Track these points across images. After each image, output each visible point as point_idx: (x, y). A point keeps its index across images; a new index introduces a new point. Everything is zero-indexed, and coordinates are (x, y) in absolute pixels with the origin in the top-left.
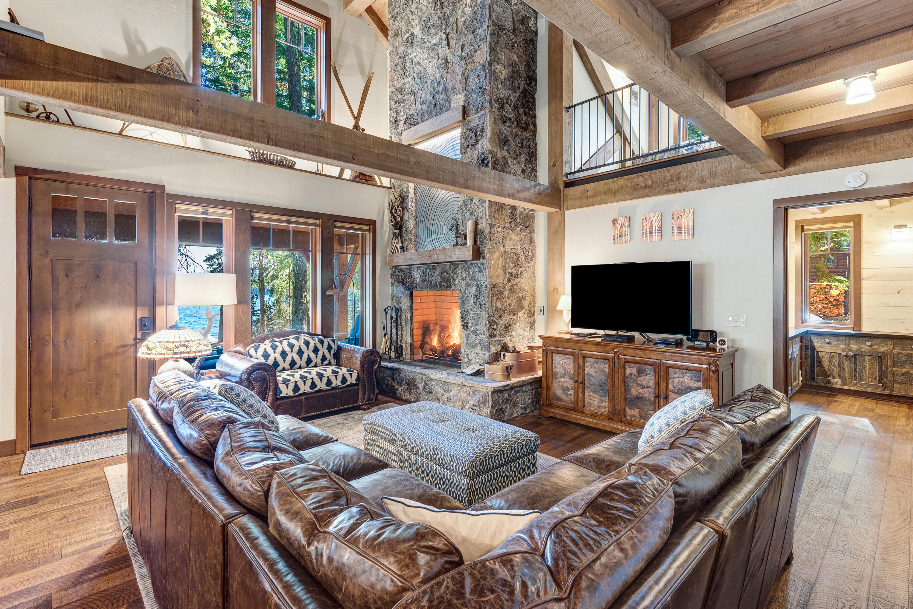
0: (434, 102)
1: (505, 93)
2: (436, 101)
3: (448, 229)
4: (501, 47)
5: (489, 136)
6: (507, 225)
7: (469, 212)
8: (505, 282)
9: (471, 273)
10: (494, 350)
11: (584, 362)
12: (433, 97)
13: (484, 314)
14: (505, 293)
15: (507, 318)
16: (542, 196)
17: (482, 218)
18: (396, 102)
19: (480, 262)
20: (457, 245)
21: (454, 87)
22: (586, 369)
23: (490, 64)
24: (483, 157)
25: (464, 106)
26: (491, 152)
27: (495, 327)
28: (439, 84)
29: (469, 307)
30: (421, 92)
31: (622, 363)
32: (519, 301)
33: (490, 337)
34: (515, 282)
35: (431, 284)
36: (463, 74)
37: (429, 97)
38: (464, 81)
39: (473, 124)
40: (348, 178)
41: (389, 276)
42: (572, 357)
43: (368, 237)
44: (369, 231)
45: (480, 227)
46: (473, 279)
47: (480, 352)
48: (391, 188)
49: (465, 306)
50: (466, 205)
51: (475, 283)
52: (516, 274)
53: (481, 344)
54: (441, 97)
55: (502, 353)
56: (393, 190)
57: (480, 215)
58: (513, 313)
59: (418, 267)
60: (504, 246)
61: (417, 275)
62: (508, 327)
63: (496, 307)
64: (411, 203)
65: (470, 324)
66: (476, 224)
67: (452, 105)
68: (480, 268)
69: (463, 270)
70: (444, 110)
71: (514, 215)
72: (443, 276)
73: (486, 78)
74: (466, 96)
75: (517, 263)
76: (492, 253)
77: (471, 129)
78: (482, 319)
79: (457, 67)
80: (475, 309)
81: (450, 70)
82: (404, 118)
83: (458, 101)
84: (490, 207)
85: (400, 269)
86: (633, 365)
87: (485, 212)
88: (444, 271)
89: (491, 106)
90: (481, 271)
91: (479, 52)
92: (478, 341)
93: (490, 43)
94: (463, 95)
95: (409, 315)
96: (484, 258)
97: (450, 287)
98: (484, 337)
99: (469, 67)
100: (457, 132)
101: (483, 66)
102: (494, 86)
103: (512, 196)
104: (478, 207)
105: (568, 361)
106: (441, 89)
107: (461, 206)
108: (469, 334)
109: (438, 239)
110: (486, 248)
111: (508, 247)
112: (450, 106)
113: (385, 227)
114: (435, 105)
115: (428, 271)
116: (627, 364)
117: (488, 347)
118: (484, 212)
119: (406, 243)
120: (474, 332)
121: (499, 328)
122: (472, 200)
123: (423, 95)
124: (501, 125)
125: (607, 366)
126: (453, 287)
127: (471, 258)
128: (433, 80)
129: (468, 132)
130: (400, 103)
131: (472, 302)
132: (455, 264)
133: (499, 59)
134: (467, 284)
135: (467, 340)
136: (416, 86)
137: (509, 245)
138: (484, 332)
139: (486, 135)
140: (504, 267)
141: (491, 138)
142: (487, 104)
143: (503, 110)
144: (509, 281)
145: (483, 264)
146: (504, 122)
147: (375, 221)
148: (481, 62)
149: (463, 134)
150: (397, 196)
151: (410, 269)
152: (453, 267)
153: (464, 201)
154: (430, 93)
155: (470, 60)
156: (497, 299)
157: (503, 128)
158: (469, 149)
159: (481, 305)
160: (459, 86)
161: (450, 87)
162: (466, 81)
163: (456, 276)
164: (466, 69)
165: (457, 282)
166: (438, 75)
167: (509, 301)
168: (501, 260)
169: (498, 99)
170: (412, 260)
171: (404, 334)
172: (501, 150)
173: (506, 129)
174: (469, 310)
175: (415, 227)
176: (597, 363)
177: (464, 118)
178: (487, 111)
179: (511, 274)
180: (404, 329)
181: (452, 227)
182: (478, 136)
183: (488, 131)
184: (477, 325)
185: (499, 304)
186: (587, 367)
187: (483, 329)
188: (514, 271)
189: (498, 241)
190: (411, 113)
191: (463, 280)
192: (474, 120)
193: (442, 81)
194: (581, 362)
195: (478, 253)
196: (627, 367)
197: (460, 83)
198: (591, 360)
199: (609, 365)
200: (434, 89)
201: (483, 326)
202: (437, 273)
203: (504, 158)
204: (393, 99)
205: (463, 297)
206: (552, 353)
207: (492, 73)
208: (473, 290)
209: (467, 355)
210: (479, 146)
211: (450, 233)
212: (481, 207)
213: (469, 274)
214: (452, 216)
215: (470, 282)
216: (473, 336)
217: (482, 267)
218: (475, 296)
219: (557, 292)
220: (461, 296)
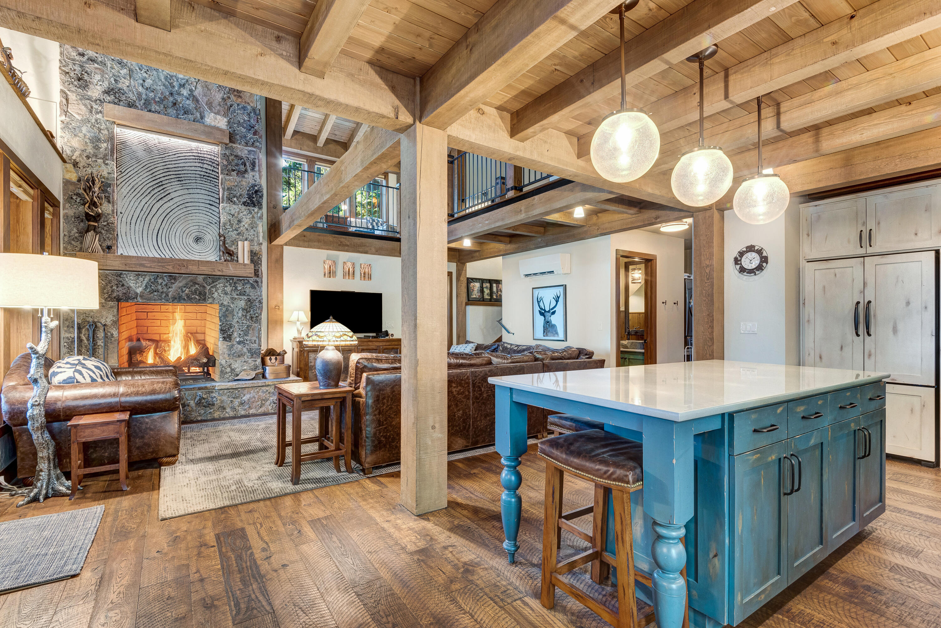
2: (176, 100)
3: (191, 240)
7: (233, 232)
9: (239, 288)
12: (171, 94)
17: (251, 240)
19: (251, 280)
21: (209, 104)
24: (256, 188)
25: (228, 131)
29: (235, 320)
35: (165, 295)
36: (224, 99)
37: (161, 89)
38: (226, 107)
39: (240, 154)
45: (252, 248)
46: (242, 293)
47: (250, 361)
49: (228, 319)
50: (231, 225)
51: (246, 298)
53: (251, 352)
54: (186, 103)
59: (137, 275)
61: (137, 285)
65: (235, 334)
66: (250, 245)
67: (207, 120)
68: (252, 284)
69: (227, 284)
70: (191, 117)
72: (193, 288)
73: (258, 122)
74: (229, 122)
77: (237, 157)
78: (253, 330)
80: (245, 322)
81: (202, 83)
82: (104, 85)
83: (218, 121)
87: (257, 237)
88: (191, 283)
89: (263, 148)
90: (253, 287)
92: (245, 350)
94: (226, 119)
96: (258, 277)
97: (204, 300)
98: (255, 346)
99: (233, 98)
104: (247, 229)
106: (185, 92)
108: (233, 345)
109: (169, 246)
110: (260, 268)
112: (202, 117)
114: (174, 104)
115: (160, 281)
120: (239, 343)
122: (240, 221)
123: (150, 81)
126: (210, 300)
127: (252, 276)
129: (234, 158)
131: (240, 315)
132: (213, 278)
134: (231, 298)
135: (229, 351)
138: (255, 341)
145: (257, 282)
149: (225, 157)
151: (118, 275)
152: (210, 281)
153: (230, 221)
154: (164, 86)
158: (234, 173)
159: (252, 318)
160: (218, 109)
161: (203, 99)
162: (229, 108)
163: (214, 290)
164: (229, 98)
165: (216, 295)
166: (181, 77)
170: (147, 267)
174: (234, 323)
177: (230, 142)
178: (259, 151)
181: (197, 239)
182: (248, 167)
184: (246, 335)
187: (256, 338)
190: (119, 86)
191: (226, 294)
193: (188, 86)
197: (219, 105)
200: (172, 86)
201: (254, 336)
205: (227, 310)
208: (242, 304)
209: (230, 366)
210: (249, 176)
211: (194, 245)
212: (252, 231)
213: (236, 288)
214: (197, 227)
215: (236, 297)
216: (240, 347)
217: (255, 284)
218: (243, 309)
219: (279, 309)
220: (224, 309)
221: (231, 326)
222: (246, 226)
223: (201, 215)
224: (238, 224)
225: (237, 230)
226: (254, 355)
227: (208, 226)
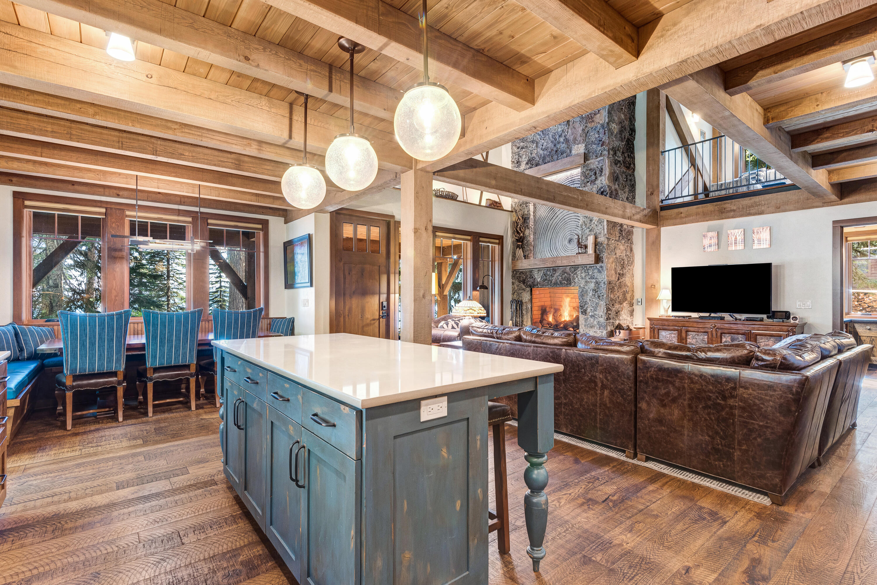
0: (555, 149)
1: (617, 143)
2: (557, 148)
3: (566, 242)
4: (615, 111)
5: (607, 175)
6: (617, 238)
7: (588, 230)
8: (616, 280)
9: (590, 273)
10: (609, 329)
11: (686, 335)
12: (555, 145)
13: (602, 302)
14: (616, 288)
15: (617, 306)
16: (647, 217)
17: (600, 233)
18: (518, 148)
19: (598, 266)
20: (579, 253)
21: (575, 139)
22: (688, 340)
23: (608, 124)
24: (602, 190)
25: (585, 153)
26: (609, 186)
27: (610, 312)
28: (560, 136)
29: (588, 299)
30: (543, 141)
31: (719, 334)
32: (624, 294)
33: (607, 319)
34: (622, 280)
35: (551, 282)
36: (583, 130)
37: (550, 145)
38: (584, 135)
39: (592, 167)
40: (484, 205)
41: (511, 277)
42: (676, 332)
43: (497, 247)
44: (499, 244)
45: (599, 240)
46: (592, 278)
47: (598, 331)
48: (512, 212)
49: (584, 298)
50: (586, 225)
51: (594, 280)
52: (623, 274)
53: (599, 325)
54: (563, 146)
55: (617, 331)
56: (514, 213)
57: (598, 231)
58: (621, 303)
59: (539, 270)
60: (616, 254)
61: (538, 277)
62: (617, 313)
63: (611, 298)
64: (531, 223)
65: (589, 310)
66: (596, 238)
67: (573, 152)
68: (599, 270)
69: (583, 271)
70: (565, 155)
71: (622, 231)
72: (564, 276)
73: (605, 134)
74: (586, 146)
75: (623, 267)
76: (608, 258)
77: (590, 170)
78: (600, 307)
79: (577, 125)
80: (594, 300)
81: (571, 127)
82: (526, 160)
83: (579, 149)
84: (608, 226)
85: (522, 272)
86: (728, 335)
87: (604, 229)
88: (564, 272)
89: (609, 154)
90: (600, 272)
91: (599, 115)
92: (595, 323)
93: (609, 109)
94: (584, 145)
95: (529, 306)
96: (602, 263)
97: (570, 284)
98: (602, 320)
99: (589, 125)
100: (577, 172)
101: (602, 126)
102: (611, 139)
103: (630, 218)
104: (596, 225)
105: (673, 335)
106: (562, 140)
107: (582, 225)
108: (588, 318)
109: (556, 249)
110: (604, 255)
111: (618, 255)
112: (571, 152)
113: (508, 241)
114: (556, 151)
115: (548, 273)
116: (723, 335)
117: (605, 327)
118: (603, 231)
119: (527, 253)
120: (592, 316)
121: (613, 314)
122: (591, 220)
123: (545, 144)
124: (614, 166)
125: (706, 337)
126: (573, 284)
127: (593, 263)
128: (555, 133)
129: (588, 172)
130: (522, 148)
131: (591, 294)
132: (575, 268)
133: (614, 120)
134: (587, 282)
135: (586, 322)
136: (538, 137)
137: (618, 252)
138: (602, 315)
139: (605, 174)
140: (615, 269)
141: (608, 177)
142: (606, 153)
143: (616, 155)
144: (619, 279)
145: (601, 267)
146: (616, 164)
147: (503, 236)
148: (601, 122)
149: (583, 174)
150: (521, 218)
151: (531, 272)
152: (573, 270)
153: (584, 222)
154: (552, 142)
155: (590, 120)
156: (611, 292)
157: (616, 168)
158: (589, 184)
159: (599, 296)
160: (579, 138)
161: (571, 138)
162: (586, 135)
163: (575, 276)
164: (586, 127)
165: (576, 280)
166: (560, 130)
167: (618, 294)
168: (614, 263)
169: (613, 148)
170: (537, 265)
171: (525, 320)
172: (615, 184)
173: (617, 170)
174: (588, 301)
175: (534, 239)
176: (698, 335)
177: (585, 162)
178: (606, 157)
179: (619, 274)
180: (525, 317)
181: (570, 241)
182: (598, 175)
183: (607, 171)
184: (596, 311)
185: (612, 296)
186: (689, 339)
187: (601, 313)
188: (621, 272)
189: (612, 250)
190: (532, 156)
191: (582, 278)
192: (594, 163)
193: (563, 134)
194: (684, 335)
195: (598, 259)
196: (723, 337)
197: (581, 136)
198: (693, 333)
199: (708, 336)
200: (555, 139)
201: (601, 311)
202: (557, 274)
203: (616, 190)
204: (516, 146)
205: (583, 291)
206: (659, 330)
207: (609, 130)
208: (592, 285)
210: (598, 182)
211: (568, 245)
212: (600, 225)
213: (589, 274)
214: (570, 232)
215: (589, 280)
216: (592, 320)
217: (601, 269)
218: (593, 290)
219: (654, 288)
220: (581, 290)
221: (586, 303)
222: (596, 223)
223: (572, 222)
224: (590, 223)
225: (589, 228)
226: (601, 328)
227: (576, 230)
